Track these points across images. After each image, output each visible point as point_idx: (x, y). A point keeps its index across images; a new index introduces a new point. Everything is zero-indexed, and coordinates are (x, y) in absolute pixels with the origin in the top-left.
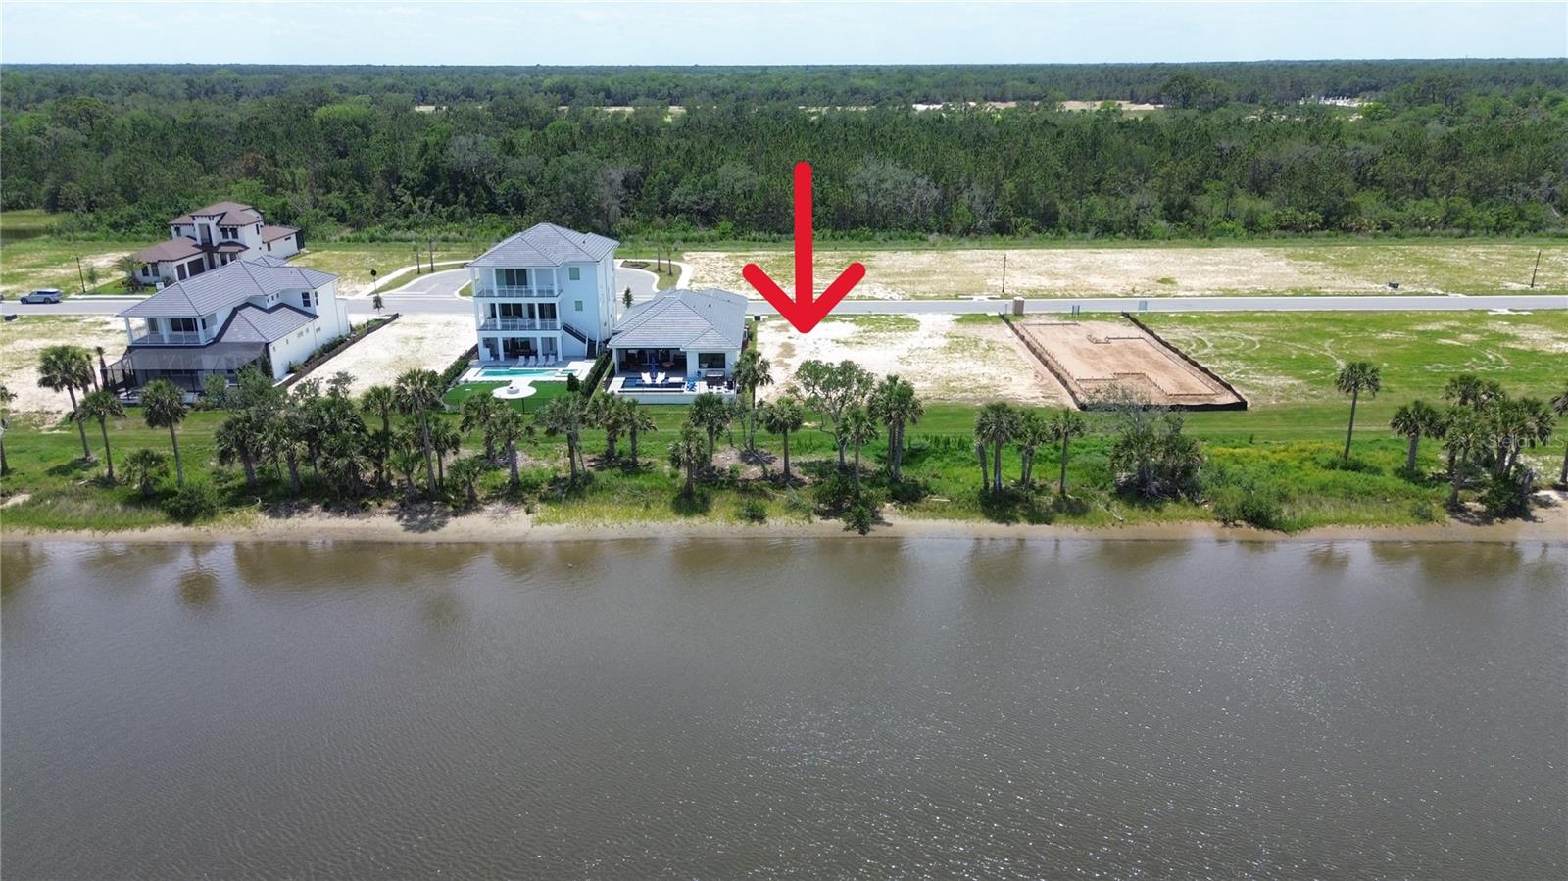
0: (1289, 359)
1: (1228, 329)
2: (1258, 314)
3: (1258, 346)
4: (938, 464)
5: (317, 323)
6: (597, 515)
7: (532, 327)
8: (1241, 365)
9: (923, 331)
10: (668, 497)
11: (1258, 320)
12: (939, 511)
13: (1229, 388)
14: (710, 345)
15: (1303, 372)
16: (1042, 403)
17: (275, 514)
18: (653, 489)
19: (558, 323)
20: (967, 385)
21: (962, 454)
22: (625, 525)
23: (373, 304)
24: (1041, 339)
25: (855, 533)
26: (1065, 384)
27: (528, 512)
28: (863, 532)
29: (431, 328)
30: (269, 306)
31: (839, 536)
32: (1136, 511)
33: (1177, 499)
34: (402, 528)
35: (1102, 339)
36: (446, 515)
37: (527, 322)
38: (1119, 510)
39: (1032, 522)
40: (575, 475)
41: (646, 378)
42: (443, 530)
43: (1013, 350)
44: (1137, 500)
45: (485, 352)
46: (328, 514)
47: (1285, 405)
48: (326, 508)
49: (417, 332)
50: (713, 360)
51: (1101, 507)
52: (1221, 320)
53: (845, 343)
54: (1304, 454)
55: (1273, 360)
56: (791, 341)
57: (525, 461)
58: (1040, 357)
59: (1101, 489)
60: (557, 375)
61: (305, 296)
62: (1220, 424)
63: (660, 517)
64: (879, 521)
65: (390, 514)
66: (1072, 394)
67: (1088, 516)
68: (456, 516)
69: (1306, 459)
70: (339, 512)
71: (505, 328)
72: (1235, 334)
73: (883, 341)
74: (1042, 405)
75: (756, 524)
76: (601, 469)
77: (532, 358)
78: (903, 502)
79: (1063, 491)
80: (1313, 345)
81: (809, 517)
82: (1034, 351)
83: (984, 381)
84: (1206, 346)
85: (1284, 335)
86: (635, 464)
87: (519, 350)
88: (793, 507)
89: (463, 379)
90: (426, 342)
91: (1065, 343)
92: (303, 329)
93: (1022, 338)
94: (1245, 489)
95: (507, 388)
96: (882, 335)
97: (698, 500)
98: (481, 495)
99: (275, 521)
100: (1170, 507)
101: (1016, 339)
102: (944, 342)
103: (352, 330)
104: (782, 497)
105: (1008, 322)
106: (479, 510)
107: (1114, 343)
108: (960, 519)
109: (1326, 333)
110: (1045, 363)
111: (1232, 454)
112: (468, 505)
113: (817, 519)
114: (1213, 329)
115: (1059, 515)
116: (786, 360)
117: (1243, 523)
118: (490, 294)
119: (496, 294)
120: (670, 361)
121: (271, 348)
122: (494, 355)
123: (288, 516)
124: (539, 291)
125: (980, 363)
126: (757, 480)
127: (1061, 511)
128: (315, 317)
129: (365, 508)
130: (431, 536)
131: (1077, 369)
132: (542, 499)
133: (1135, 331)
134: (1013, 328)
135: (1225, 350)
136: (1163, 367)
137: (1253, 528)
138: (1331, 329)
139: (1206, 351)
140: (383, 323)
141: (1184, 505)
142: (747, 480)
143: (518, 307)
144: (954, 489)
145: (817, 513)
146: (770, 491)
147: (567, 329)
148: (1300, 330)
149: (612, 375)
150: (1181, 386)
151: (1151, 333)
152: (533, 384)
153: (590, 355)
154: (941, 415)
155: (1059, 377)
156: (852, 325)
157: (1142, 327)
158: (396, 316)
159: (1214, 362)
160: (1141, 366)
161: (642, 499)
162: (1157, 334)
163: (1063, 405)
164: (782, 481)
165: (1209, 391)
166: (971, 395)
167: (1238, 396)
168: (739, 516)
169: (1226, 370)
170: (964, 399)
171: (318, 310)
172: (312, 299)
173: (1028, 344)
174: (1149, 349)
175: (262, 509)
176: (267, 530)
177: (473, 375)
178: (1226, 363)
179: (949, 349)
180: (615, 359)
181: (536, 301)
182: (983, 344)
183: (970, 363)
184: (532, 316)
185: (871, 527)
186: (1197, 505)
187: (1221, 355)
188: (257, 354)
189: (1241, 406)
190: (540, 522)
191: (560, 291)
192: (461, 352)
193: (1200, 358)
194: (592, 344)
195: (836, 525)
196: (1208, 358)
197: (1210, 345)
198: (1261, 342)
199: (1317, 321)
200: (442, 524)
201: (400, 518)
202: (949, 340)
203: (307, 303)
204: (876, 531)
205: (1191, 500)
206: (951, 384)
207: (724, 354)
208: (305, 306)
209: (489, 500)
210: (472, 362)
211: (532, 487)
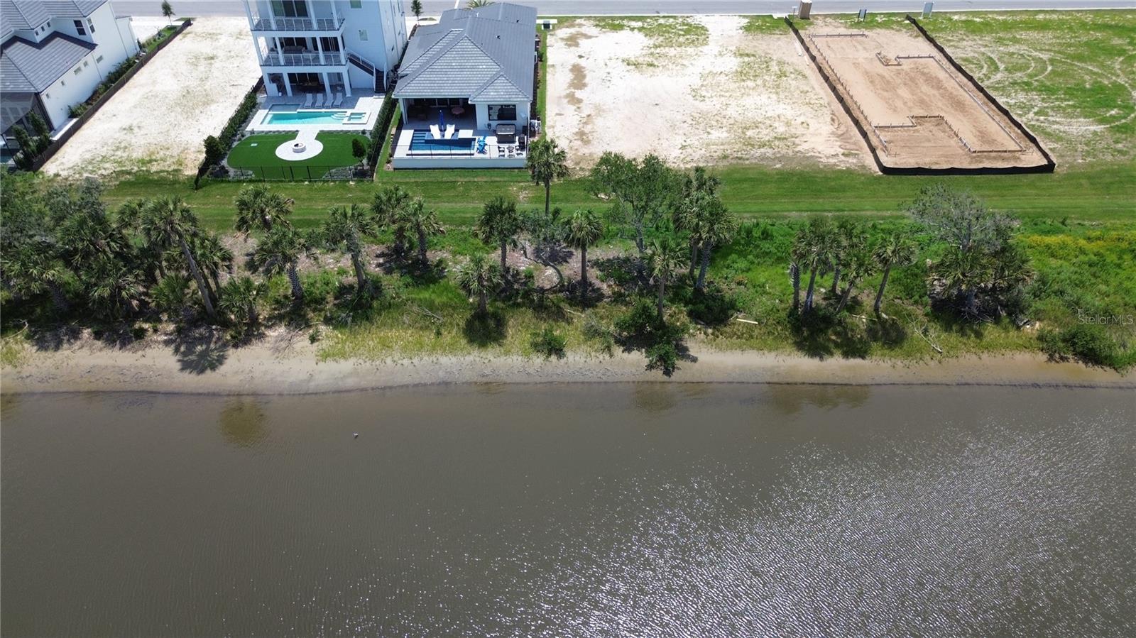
0: (1084, 90)
1: (1016, 41)
2: (1040, 17)
3: (1050, 68)
4: (742, 264)
5: (97, 53)
6: (385, 345)
7: (316, 61)
8: (1037, 99)
9: (712, 48)
10: (461, 319)
11: (1043, 27)
12: (747, 339)
13: (1033, 140)
15: (1101, 111)
16: (844, 163)
17: (42, 345)
18: (445, 306)
20: (765, 134)
21: (766, 246)
22: (416, 360)
23: (162, 10)
24: (827, 53)
25: (658, 374)
26: (864, 135)
27: (313, 339)
28: (667, 373)
30: (38, 39)
31: (641, 378)
32: (954, 338)
33: (997, 320)
34: (178, 366)
35: (892, 57)
36: (225, 345)
38: (937, 336)
39: (846, 355)
40: (362, 284)
41: (435, 131)
42: (223, 369)
43: (805, 77)
44: (955, 322)
45: (272, 88)
46: (99, 343)
47: (1091, 165)
48: (98, 335)
50: (506, 113)
51: (918, 333)
52: (1006, 26)
53: (636, 65)
54: (1124, 245)
55: (1070, 93)
56: (582, 62)
57: (304, 264)
58: (834, 89)
59: (916, 302)
61: (78, 23)
62: (1029, 197)
63: (452, 348)
64: (683, 352)
65: (167, 343)
66: (873, 150)
67: (906, 345)
68: (236, 346)
69: (1123, 252)
70: (111, 342)
72: (1023, 48)
73: (673, 60)
74: (842, 167)
75: (553, 358)
76: (389, 271)
77: (320, 96)
78: (708, 324)
79: (876, 309)
80: (1102, 66)
81: (608, 348)
82: (827, 79)
83: (781, 129)
84: (997, 68)
85: (1071, 50)
86: (425, 261)
87: (307, 86)
88: (592, 333)
89: (249, 128)
90: (217, 64)
91: (856, 65)
92: (81, 64)
93: (813, 58)
94: (1069, 305)
95: (291, 143)
96: (672, 52)
97: (492, 323)
98: (263, 311)
99: (43, 354)
100: (991, 331)
101: (807, 58)
102: (732, 63)
103: (141, 46)
104: (581, 318)
105: (796, 32)
106: (261, 336)
107: (907, 65)
108: (770, 350)
109: (1113, 47)
110: (841, 100)
111: (1048, 247)
112: (248, 332)
113: (618, 351)
114: (1000, 41)
115: (874, 345)
116: (579, 94)
117: (1070, 356)
118: (268, 28)
120: (459, 111)
122: (281, 88)
123: (57, 348)
124: (320, 22)
125: (774, 97)
126: (553, 290)
127: (876, 340)
128: (91, 46)
129: (140, 334)
130: (210, 379)
131: (875, 112)
132: (328, 321)
133: (924, 47)
134: (802, 42)
135: (1018, 75)
136: (959, 105)
137: (1080, 362)
138: (1117, 41)
139: (999, 76)
140: (173, 32)
141: (1006, 329)
142: (542, 290)
143: (302, 41)
144: (762, 304)
145: (619, 342)
146: (568, 309)
147: (353, 60)
148: (1087, 44)
149: (399, 129)
150: (983, 135)
151: (941, 50)
152: (322, 136)
153: (379, 89)
154: (740, 181)
155: (856, 122)
156: (639, 36)
157: (931, 40)
158: (188, 23)
159: (1008, 96)
160: (939, 107)
161: (430, 319)
162: (948, 50)
163: (864, 167)
164: (581, 294)
165: (1013, 146)
166: (768, 152)
167: (1046, 155)
168: (536, 347)
169: (1025, 108)
170: (763, 158)
171: (94, 38)
172: (86, 27)
173: (820, 69)
174: (942, 75)
175: (29, 337)
176: (34, 371)
177: (260, 122)
178: (1022, 97)
179: (741, 75)
180: (401, 108)
181: (319, 35)
182: (774, 68)
183: (764, 98)
184: (316, 48)
185: (679, 363)
186: (1018, 328)
187: (1014, 83)
189: (1049, 168)
190: (325, 356)
191: (342, 21)
192: (248, 89)
193: (996, 89)
194: (379, 74)
195: (638, 358)
196: (1002, 89)
197: (1002, 67)
198: (1052, 61)
199: (1097, 27)
200: (221, 360)
201: (177, 351)
202: (739, 60)
203: (82, 32)
204: (684, 371)
205: (1013, 322)
206: (749, 133)
207: (515, 106)
209: (274, 320)
210: (261, 98)
211: (318, 302)
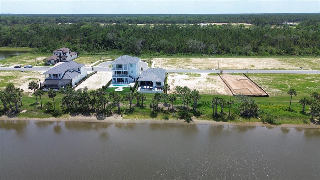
0: (278, 85)
1: (265, 78)
2: (272, 74)
3: (272, 82)
4: (204, 108)
5: (81, 74)
6: (135, 117)
7: (123, 76)
8: (268, 86)
9: (201, 77)
10: (149, 114)
11: (272, 76)
12: (204, 118)
13: (265, 92)
14: (158, 80)
15: (281, 88)
16: (226, 94)
17: (72, 115)
18: (146, 112)
19: (128, 75)
20: (210, 90)
21: (209, 105)
22: (141, 120)
23: (92, 70)
24: (225, 79)
25: (187, 123)
26: (231, 90)
27: (122, 116)
28: (188, 123)
29: (103, 75)
30: (72, 71)
31: (183, 123)
32: (245, 120)
33: (253, 117)
34: (97, 119)
35: (239, 79)
36: (106, 116)
37: (122, 75)
38: (241, 119)
39: (223, 121)
40: (131, 108)
41: (145, 87)
42: (105, 120)
43: (220, 82)
44: (245, 117)
45: (113, 81)
46: (83, 116)
47: (277, 96)
48: (82, 114)
49: (100, 76)
50: (159, 84)
51: (237, 118)
52: (264, 75)
53: (185, 79)
54: (281, 107)
55: (275, 85)
56: (174, 79)
57: (121, 105)
58: (225, 84)
59: (238, 114)
60: (127, 86)
61: (79, 69)
62: (263, 100)
63: (147, 118)
64: (191, 120)
65: (95, 116)
66: (232, 92)
67: (235, 120)
68: (107, 117)
69: (281, 108)
70: (85, 115)
71: (117, 76)
72: (267, 79)
73: (193, 79)
74: (226, 95)
75: (167, 120)
76: (136, 107)
77: (123, 82)
78: (197, 116)
79: (230, 115)
80: (283, 82)
81: (177, 119)
82: (224, 82)
83: (214, 89)
84: (260, 82)
85: (277, 79)
86: (143, 106)
87: (120, 80)
88: (174, 117)
89: (109, 87)
90: (102, 78)
91: (231, 80)
92: (78, 76)
93: (222, 79)
94: (268, 115)
95: (118, 89)
96: (193, 78)
97: (155, 115)
98: (112, 112)
99: (72, 117)
100: (252, 119)
101: (221, 79)
102: (205, 80)
103: (88, 75)
104: (172, 114)
105: (219, 75)
106: (112, 115)
107: (241, 81)
108: (208, 120)
109: (286, 79)
110: (227, 85)
111: (265, 107)
112: (110, 114)
113: (179, 119)
114: (262, 78)
115: (229, 120)
116: (173, 83)
117: (267, 123)
118: (115, 69)
119: (116, 69)
120: (150, 84)
121: (72, 80)
122: (115, 81)
123: (75, 116)
124: (124, 69)
125: (213, 85)
126: (167, 110)
127: (229, 119)
128: (81, 73)
129: (90, 114)
130: (102, 121)
131: (233, 87)
132: (124, 114)
133: (246, 78)
134: (220, 77)
135: (264, 83)
136: (251, 86)
137: (269, 124)
138: (287, 78)
139: (260, 83)
140: (94, 73)
141: (255, 118)
142: (165, 110)
143: (120, 72)
144: (207, 114)
145: (179, 118)
146: (169, 113)
147: (130, 76)
148: (281, 78)
149: (138, 86)
150: (255, 91)
151: (249, 78)
152: (123, 88)
153: (134, 82)
154: (205, 96)
155: (229, 88)
156: (187, 75)
157: (247, 77)
158: (96, 72)
159: (262, 85)
160: (247, 86)
161: (144, 114)
162: (250, 79)
163: (230, 95)
164: (172, 111)
165: (261, 92)
166: (211, 92)
167: (267, 94)
168: (163, 118)
169: (265, 87)
170: (209, 93)
171: (81, 72)
172: (80, 70)
173: (223, 81)
174: (249, 82)
175: (70, 114)
176: (71, 119)
177: (111, 86)
178: (264, 86)
179: (207, 81)
180: (139, 83)
181: (124, 71)
182: (214, 80)
183: (211, 85)
184: (123, 74)
185: (190, 121)
186: (257, 118)
187: (264, 84)
188: (69, 81)
189: (267, 96)
190: (124, 118)
191: (129, 69)
192: (109, 81)
193: (259, 84)
194: (135, 79)
195: (183, 120)
196: (261, 84)
197: (261, 81)
198: (272, 81)
199: (283, 76)
200: (105, 119)
201: (97, 117)
202: (207, 79)
203: (79, 70)
204: (191, 123)
205: (256, 117)
206: (207, 89)
207: (161, 83)
208: (79, 71)
209: (114, 113)
210: (111, 83)
211: (122, 111)
